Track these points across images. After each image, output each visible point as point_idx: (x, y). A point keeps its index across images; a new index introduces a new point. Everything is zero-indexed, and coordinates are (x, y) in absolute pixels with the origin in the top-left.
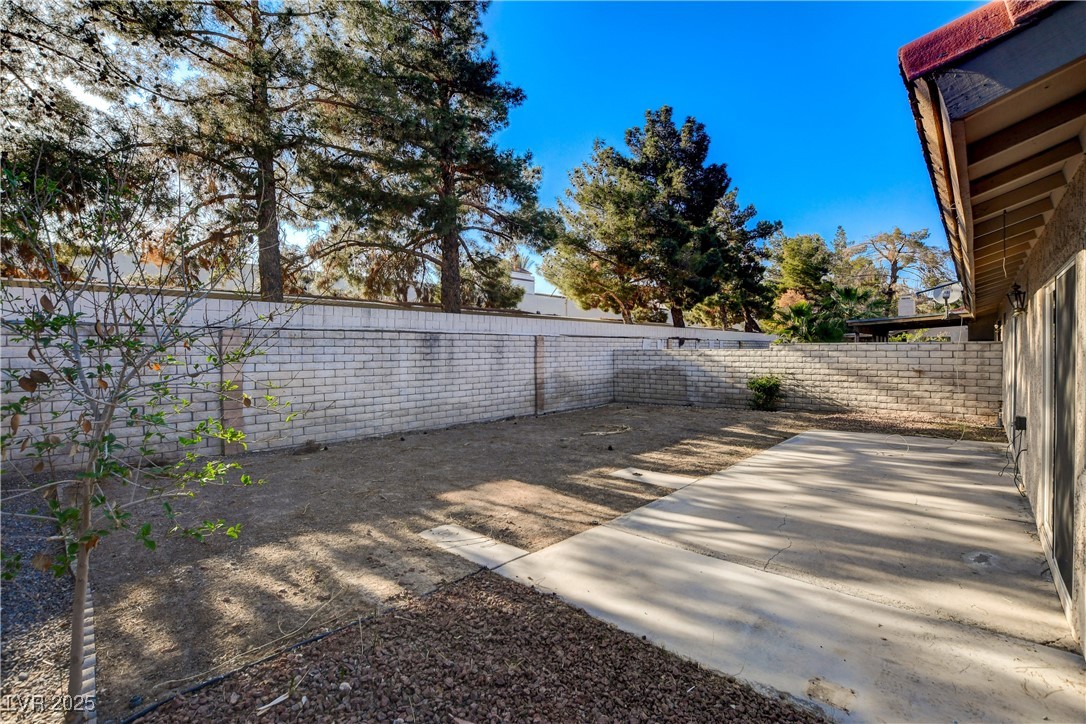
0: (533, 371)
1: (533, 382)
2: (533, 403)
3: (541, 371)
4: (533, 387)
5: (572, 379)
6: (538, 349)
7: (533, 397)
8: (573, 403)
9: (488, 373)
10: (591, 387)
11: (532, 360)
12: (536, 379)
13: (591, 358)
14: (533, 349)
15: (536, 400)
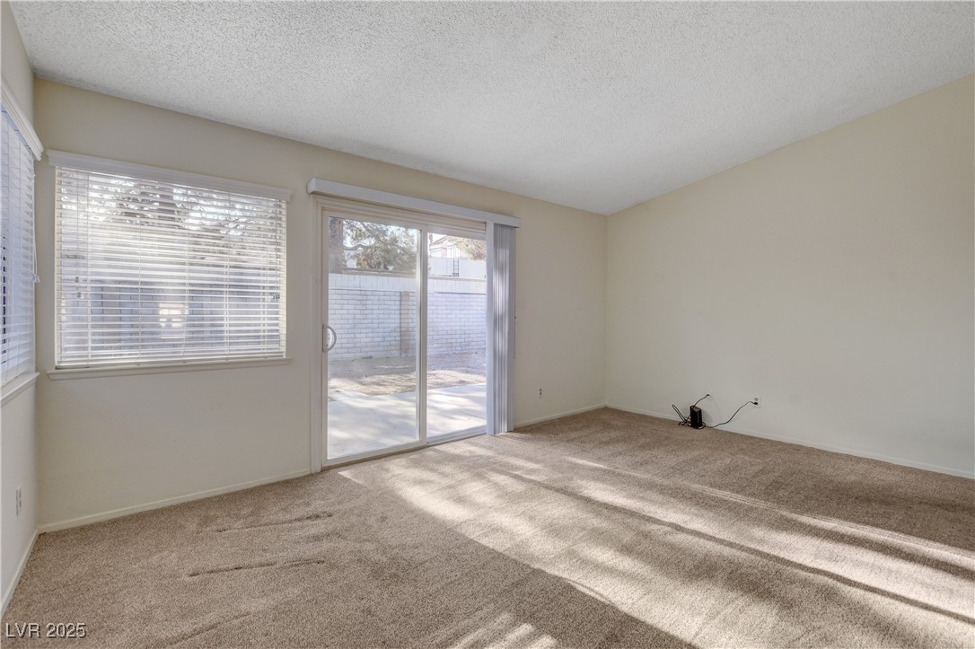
0: (398, 321)
1: (398, 330)
2: (398, 347)
3: (406, 321)
4: (399, 334)
5: (440, 329)
6: (403, 303)
7: (399, 343)
8: (442, 349)
9: (351, 321)
10: (463, 336)
11: (398, 312)
12: (401, 327)
13: (463, 312)
14: (398, 303)
15: (401, 345)
